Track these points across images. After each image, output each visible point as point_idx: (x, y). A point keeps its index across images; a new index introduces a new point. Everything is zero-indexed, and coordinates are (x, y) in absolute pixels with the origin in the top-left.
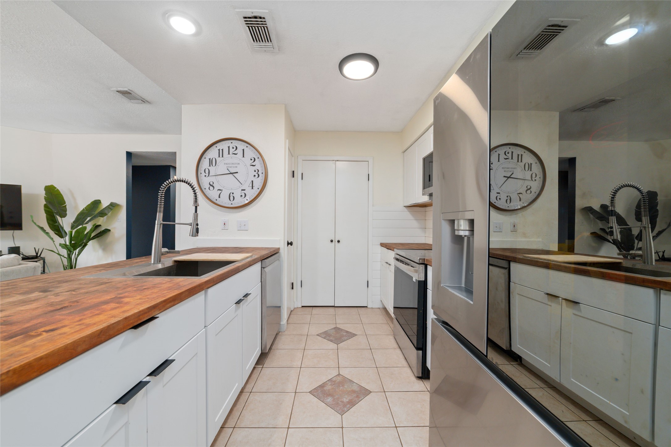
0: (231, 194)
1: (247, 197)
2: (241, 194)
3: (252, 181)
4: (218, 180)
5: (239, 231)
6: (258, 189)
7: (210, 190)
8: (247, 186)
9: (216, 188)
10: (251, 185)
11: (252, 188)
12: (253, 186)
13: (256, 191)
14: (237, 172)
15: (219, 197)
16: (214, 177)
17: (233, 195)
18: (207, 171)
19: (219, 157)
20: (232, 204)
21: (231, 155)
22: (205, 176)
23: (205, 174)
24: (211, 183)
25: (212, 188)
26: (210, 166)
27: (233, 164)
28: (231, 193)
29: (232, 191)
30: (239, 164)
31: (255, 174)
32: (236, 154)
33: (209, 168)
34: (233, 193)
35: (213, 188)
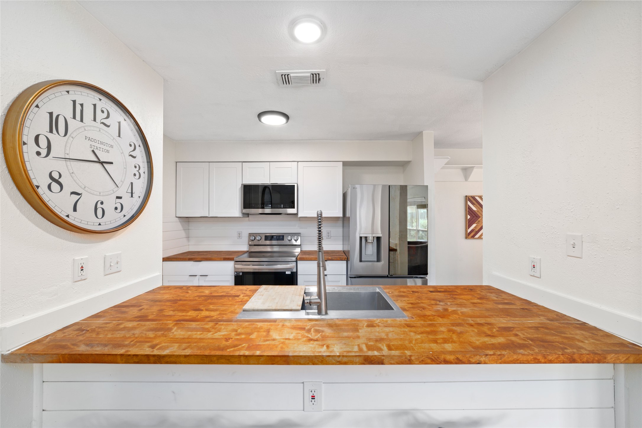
0: (99, 205)
1: (123, 212)
2: (116, 206)
3: (132, 183)
4: (71, 171)
5: (106, 276)
6: (139, 197)
7: (51, 191)
8: (123, 191)
9: (67, 189)
10: (130, 191)
11: (132, 196)
12: (133, 192)
13: (137, 202)
14: (112, 163)
15: (75, 210)
16: (63, 162)
17: (102, 206)
18: (43, 142)
19: (74, 117)
20: (100, 224)
21: (98, 124)
22: (38, 153)
23: (38, 149)
24: (56, 176)
25: (55, 187)
26: (51, 131)
27: (102, 143)
28: (99, 203)
29: (101, 199)
30: (112, 146)
31: (135, 171)
32: (108, 126)
33: (50, 136)
34: (102, 203)
35: (58, 187)
